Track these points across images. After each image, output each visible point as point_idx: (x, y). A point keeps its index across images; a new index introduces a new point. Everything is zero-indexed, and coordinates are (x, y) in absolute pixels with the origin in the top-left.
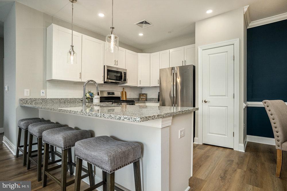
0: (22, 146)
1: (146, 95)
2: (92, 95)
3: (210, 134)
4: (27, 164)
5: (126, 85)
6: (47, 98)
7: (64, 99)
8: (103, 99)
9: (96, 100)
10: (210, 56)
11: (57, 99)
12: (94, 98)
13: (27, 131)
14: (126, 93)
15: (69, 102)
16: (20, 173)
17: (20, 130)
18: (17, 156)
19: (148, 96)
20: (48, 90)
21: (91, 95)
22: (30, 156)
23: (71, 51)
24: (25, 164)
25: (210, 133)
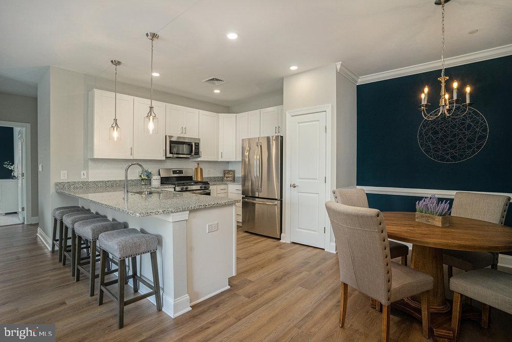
0: (57, 240)
1: (234, 172)
2: (149, 175)
3: (298, 230)
4: (63, 260)
5: (199, 159)
6: (89, 181)
7: (111, 181)
8: (165, 181)
9: (156, 182)
10: (300, 124)
11: (102, 182)
12: (152, 180)
13: (62, 223)
14: (201, 170)
15: (118, 185)
16: (55, 269)
17: (56, 220)
18: (53, 251)
19: (236, 173)
20: (90, 171)
21: (147, 176)
22: (66, 250)
23: (114, 125)
24: (60, 261)
25: (299, 228)
